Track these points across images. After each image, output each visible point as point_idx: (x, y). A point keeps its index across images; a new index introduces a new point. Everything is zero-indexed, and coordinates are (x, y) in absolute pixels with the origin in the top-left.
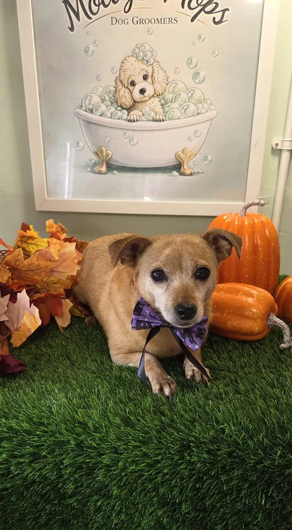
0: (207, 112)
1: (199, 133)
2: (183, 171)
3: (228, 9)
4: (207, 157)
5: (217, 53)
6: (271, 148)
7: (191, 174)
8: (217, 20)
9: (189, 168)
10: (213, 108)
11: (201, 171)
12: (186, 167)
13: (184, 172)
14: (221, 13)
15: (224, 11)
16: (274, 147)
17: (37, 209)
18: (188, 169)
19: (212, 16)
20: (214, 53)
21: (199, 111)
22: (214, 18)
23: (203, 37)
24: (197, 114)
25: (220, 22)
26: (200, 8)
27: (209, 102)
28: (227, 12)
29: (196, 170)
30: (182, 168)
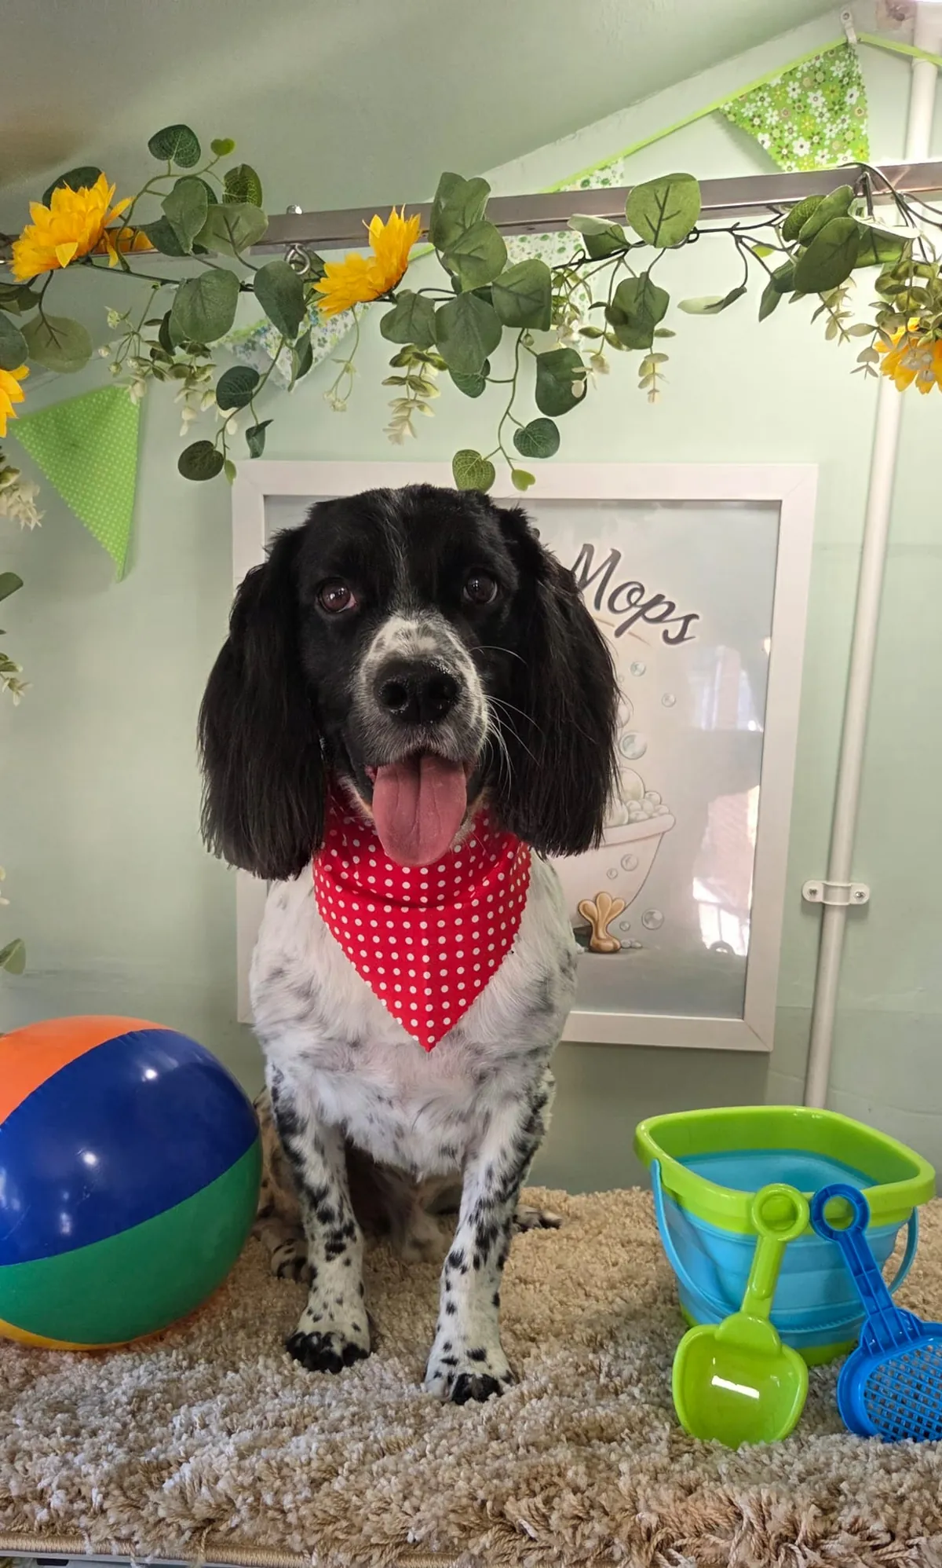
0: (651, 817)
1: (633, 861)
2: (597, 942)
3: (695, 616)
4: (652, 913)
5: (672, 698)
6: (800, 900)
7: (615, 951)
8: (672, 635)
9: (610, 937)
10: (664, 809)
11: (638, 945)
12: (602, 934)
13: (598, 945)
14: (681, 622)
15: (688, 619)
16: (808, 897)
17: (239, 1020)
18: (608, 939)
19: (661, 627)
20: (667, 699)
21: (633, 816)
22: (666, 633)
23: (641, 667)
24: (630, 822)
25: (680, 638)
26: (635, 610)
27: (656, 797)
28: (693, 622)
29: (627, 942)
30: (593, 937)
